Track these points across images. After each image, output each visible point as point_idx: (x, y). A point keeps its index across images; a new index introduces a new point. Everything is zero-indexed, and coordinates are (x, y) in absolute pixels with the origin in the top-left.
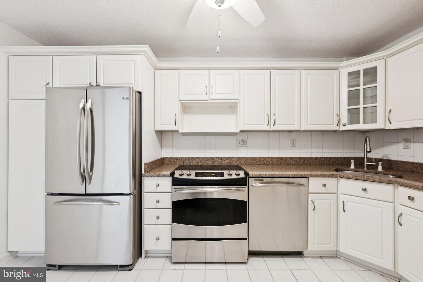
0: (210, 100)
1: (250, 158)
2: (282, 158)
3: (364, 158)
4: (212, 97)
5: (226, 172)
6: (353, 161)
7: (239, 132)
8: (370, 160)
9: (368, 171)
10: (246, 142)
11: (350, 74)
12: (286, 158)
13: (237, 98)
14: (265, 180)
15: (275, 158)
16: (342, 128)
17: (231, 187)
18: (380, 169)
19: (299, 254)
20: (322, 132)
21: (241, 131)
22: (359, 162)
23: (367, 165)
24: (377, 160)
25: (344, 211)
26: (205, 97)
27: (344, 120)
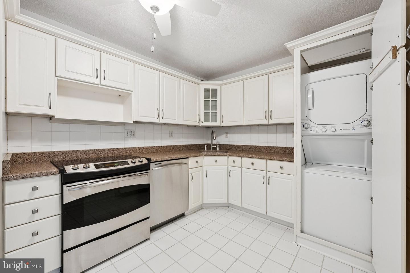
0: (101, 85)
1: (138, 148)
2: (164, 146)
3: (211, 144)
4: (104, 82)
5: (129, 161)
6: (206, 146)
7: (133, 122)
8: (214, 145)
9: (213, 151)
10: (134, 132)
11: (205, 89)
12: (167, 146)
13: (131, 89)
14: (163, 163)
15: (159, 146)
16: (201, 124)
17: (136, 173)
18: (218, 150)
19: (182, 216)
20: (188, 126)
21: (135, 122)
22: (209, 146)
23: (213, 147)
24: (216, 145)
25: (206, 177)
27: (202, 119)
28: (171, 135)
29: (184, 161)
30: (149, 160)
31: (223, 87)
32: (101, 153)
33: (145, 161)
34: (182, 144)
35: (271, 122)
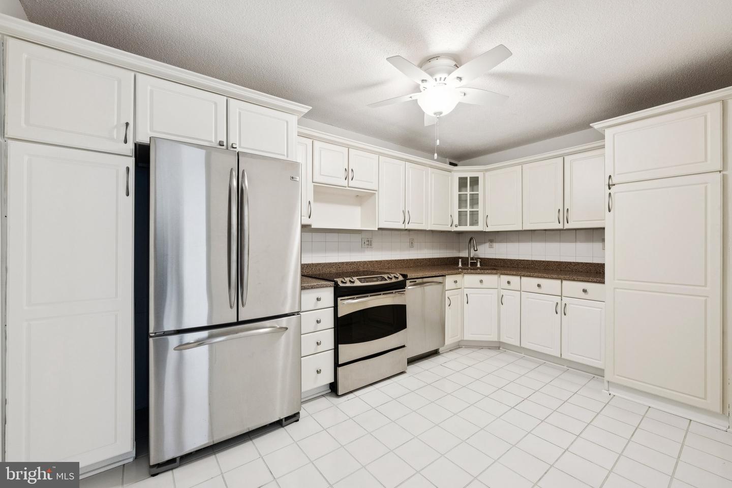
0: (348, 187)
1: (376, 261)
2: (404, 260)
3: (468, 258)
4: (352, 183)
5: (386, 276)
6: (460, 260)
7: (377, 229)
8: (472, 259)
9: (472, 268)
10: (371, 242)
11: (460, 179)
12: (407, 260)
13: (375, 189)
14: (418, 281)
15: (398, 260)
16: (454, 229)
17: (394, 291)
18: (479, 265)
20: (432, 231)
21: (379, 229)
22: (465, 260)
23: (471, 262)
24: (477, 259)
25: (467, 303)
26: (345, 183)
27: (456, 222)
28: (412, 245)
29: (439, 279)
30: (405, 276)
31: (487, 174)
32: (340, 268)
33: (401, 278)
34: (424, 257)
35: (567, 226)
